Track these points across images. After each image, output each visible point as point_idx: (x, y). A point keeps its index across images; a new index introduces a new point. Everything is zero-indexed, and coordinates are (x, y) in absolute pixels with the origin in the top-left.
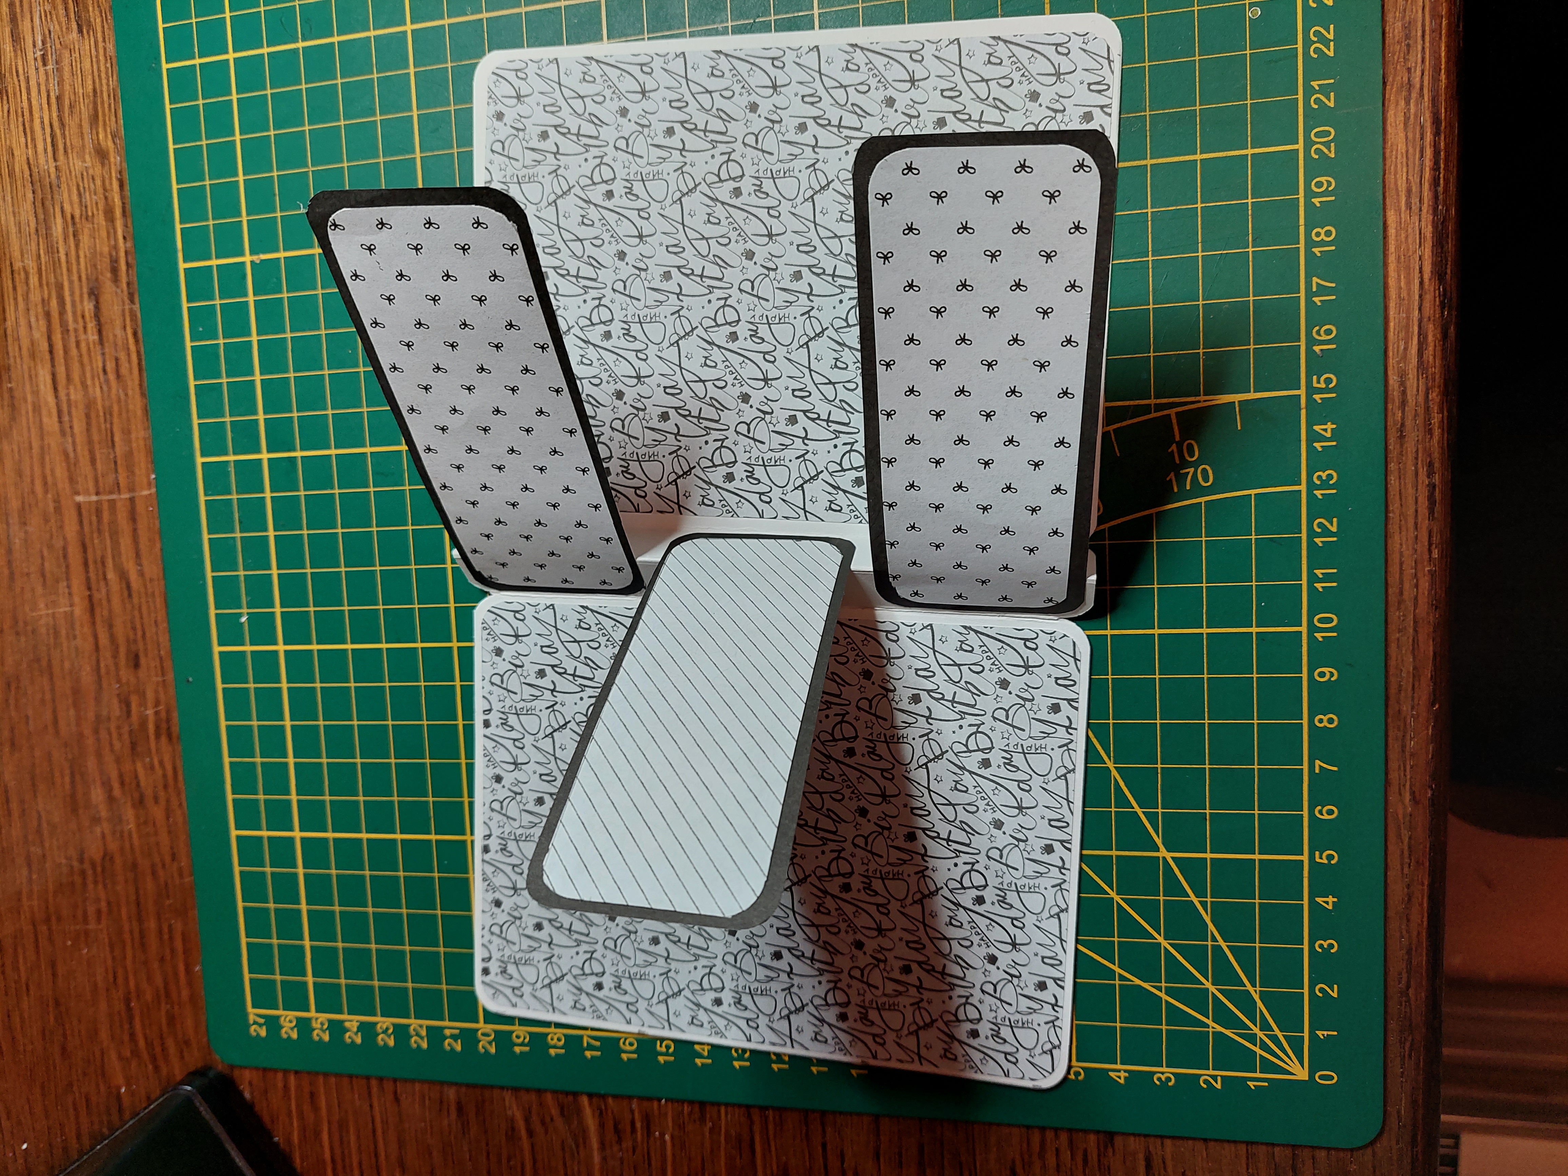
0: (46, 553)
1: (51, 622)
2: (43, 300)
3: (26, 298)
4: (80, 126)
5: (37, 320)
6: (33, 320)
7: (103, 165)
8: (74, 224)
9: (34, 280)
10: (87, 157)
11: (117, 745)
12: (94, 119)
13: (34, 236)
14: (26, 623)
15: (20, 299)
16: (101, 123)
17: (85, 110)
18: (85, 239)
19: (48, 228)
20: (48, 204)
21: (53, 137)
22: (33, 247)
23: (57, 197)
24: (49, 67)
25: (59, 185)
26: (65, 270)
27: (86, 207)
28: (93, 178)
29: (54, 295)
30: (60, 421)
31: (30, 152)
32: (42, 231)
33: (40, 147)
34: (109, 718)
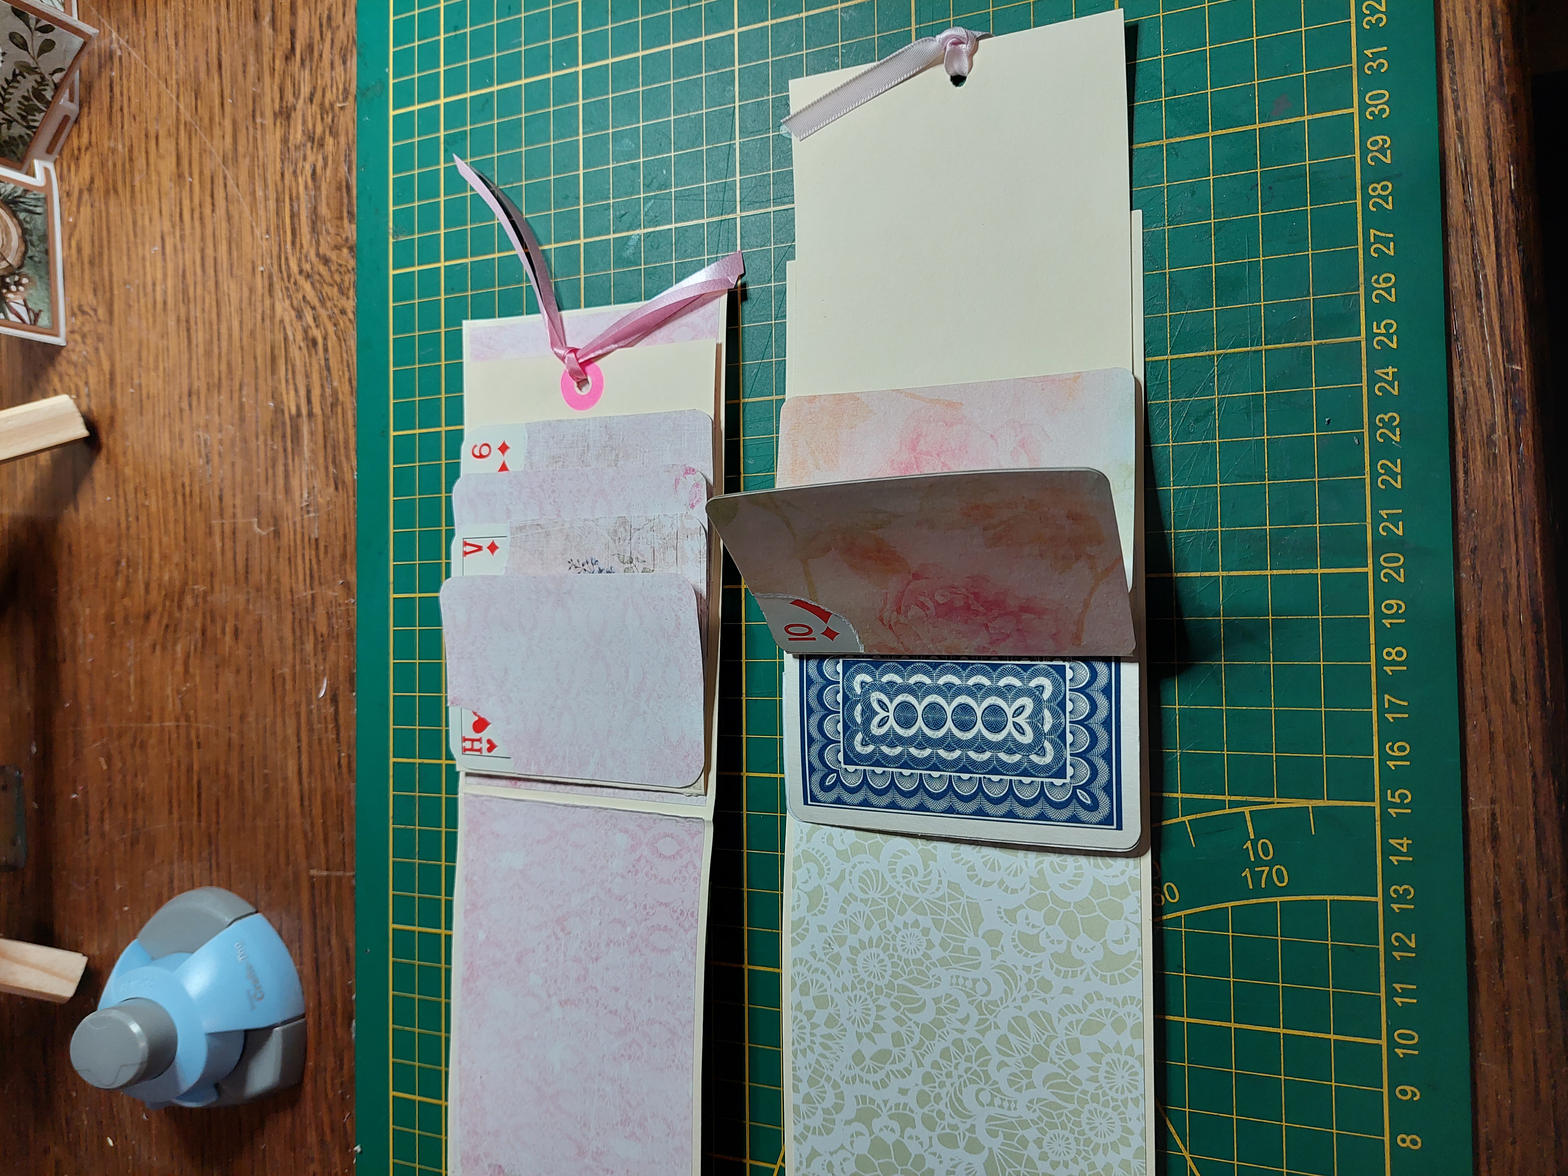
2: (295, 703)
3: (283, 701)
4: (332, 563)
5: (291, 719)
6: (287, 719)
7: (348, 595)
8: (323, 642)
10: (336, 588)
11: (331, 1096)
12: (344, 556)
13: (291, 650)
15: (278, 702)
16: (348, 561)
17: (336, 550)
18: (331, 656)
19: (302, 643)
20: (304, 623)
21: (311, 570)
22: (289, 658)
23: (312, 619)
24: (312, 515)
25: (313, 611)
26: (313, 679)
27: (333, 628)
28: (340, 605)
29: (304, 700)
30: (302, 805)
31: (293, 581)
32: (298, 647)
33: (301, 577)
34: (326, 1068)
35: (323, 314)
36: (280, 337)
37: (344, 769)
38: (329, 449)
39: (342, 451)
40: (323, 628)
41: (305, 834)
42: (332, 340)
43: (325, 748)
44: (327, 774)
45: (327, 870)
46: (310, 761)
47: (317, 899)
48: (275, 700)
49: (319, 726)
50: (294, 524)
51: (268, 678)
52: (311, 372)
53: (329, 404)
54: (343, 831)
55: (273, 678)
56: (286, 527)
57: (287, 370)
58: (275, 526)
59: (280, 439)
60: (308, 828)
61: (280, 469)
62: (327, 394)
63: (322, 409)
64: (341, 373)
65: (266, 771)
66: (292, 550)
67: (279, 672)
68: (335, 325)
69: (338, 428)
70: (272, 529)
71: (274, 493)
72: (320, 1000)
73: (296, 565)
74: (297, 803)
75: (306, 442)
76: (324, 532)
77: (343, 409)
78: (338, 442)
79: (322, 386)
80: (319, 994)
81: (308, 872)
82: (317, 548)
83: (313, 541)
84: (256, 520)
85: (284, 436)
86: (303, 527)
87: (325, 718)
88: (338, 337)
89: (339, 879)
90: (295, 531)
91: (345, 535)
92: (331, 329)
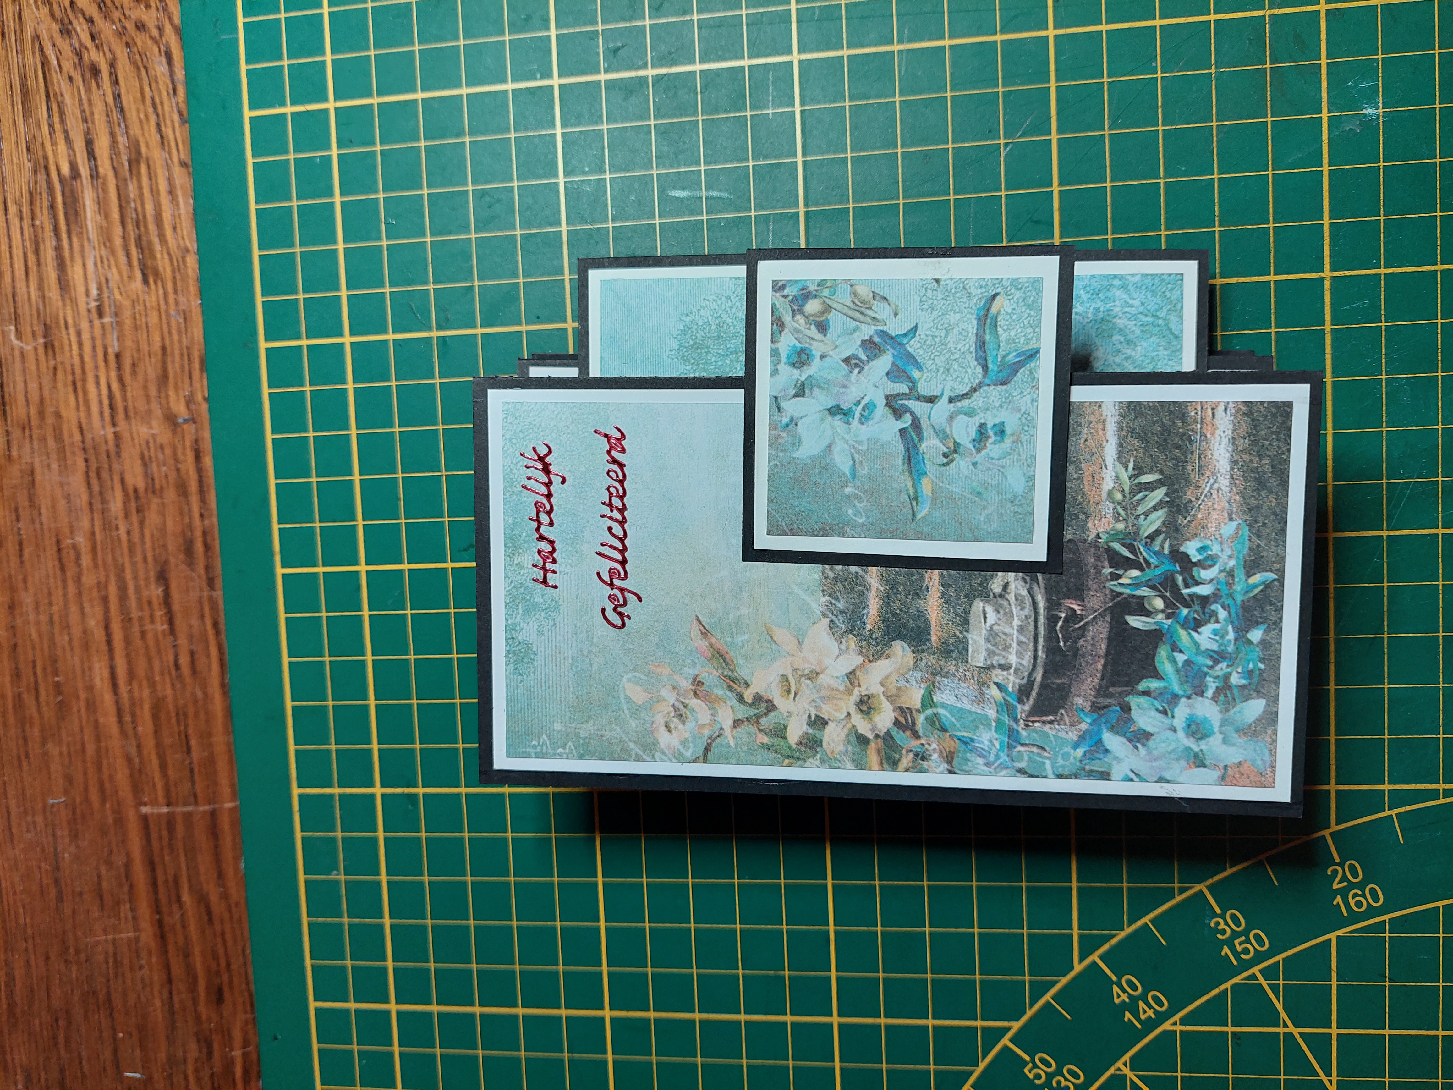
0: (103, 872)
1: (111, 951)
2: (99, 583)
3: (78, 580)
4: (145, 388)
5: (93, 606)
6: (86, 606)
7: (174, 432)
8: (137, 498)
9: (86, 561)
10: (154, 423)
12: (164, 378)
13: (86, 511)
14: (78, 952)
15: (70, 583)
16: (171, 386)
17: (151, 369)
18: (153, 517)
19: (104, 501)
20: (105, 475)
21: (111, 397)
22: (85, 523)
23: (116, 467)
24: (107, 320)
25: (118, 454)
26: (126, 551)
27: (153, 479)
28: (162, 447)
29: (113, 579)
30: (120, 721)
31: (83, 415)
32: (98, 506)
33: (95, 409)
34: (185, 1061)
35: (106, 29)
36: (33, 61)
37: (186, 670)
38: (130, 227)
39: (152, 228)
40: (136, 478)
41: (129, 760)
42: (124, 68)
43: (151, 643)
44: (157, 678)
45: (168, 805)
46: (129, 663)
47: (155, 844)
48: (64, 582)
49: (140, 614)
50: (79, 334)
51: (51, 552)
52: (92, 114)
53: (125, 158)
54: (189, 751)
55: (59, 551)
56: (67, 338)
57: (49, 109)
58: (45, 337)
59: (45, 212)
60: (133, 751)
61: (49, 254)
62: (121, 147)
63: (114, 168)
64: (142, 116)
65: (57, 679)
66: (78, 371)
67: (70, 541)
68: (128, 45)
69: (141, 195)
70: (41, 341)
71: (41, 287)
72: (169, 973)
73: (85, 391)
74: (113, 719)
75: (89, 215)
76: (129, 343)
77: (149, 167)
78: (145, 217)
79: (112, 134)
80: (167, 967)
81: (137, 810)
82: (119, 368)
83: (112, 358)
84: (13, 328)
85: (52, 207)
86: (93, 339)
87: (150, 603)
88: (134, 64)
89: (188, 816)
90: (80, 344)
91: (164, 348)
92: (122, 54)
